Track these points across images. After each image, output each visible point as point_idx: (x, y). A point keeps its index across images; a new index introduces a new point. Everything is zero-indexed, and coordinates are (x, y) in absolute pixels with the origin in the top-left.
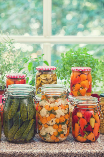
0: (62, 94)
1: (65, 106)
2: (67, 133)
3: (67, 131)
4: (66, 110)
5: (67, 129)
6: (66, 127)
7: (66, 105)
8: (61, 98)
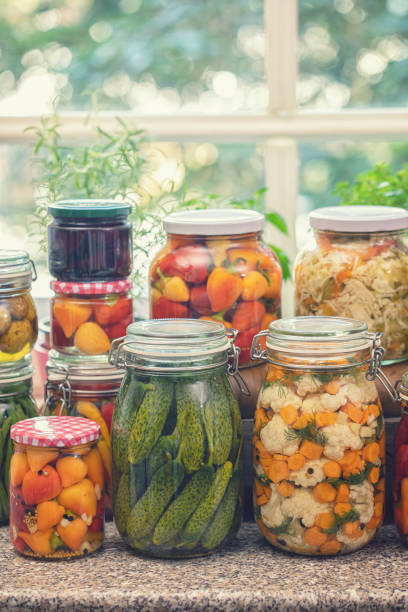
0: (350, 360)
1: (366, 407)
2: (374, 517)
3: (371, 511)
4: (366, 425)
5: (372, 504)
6: (366, 495)
7: (370, 403)
8: (347, 376)
